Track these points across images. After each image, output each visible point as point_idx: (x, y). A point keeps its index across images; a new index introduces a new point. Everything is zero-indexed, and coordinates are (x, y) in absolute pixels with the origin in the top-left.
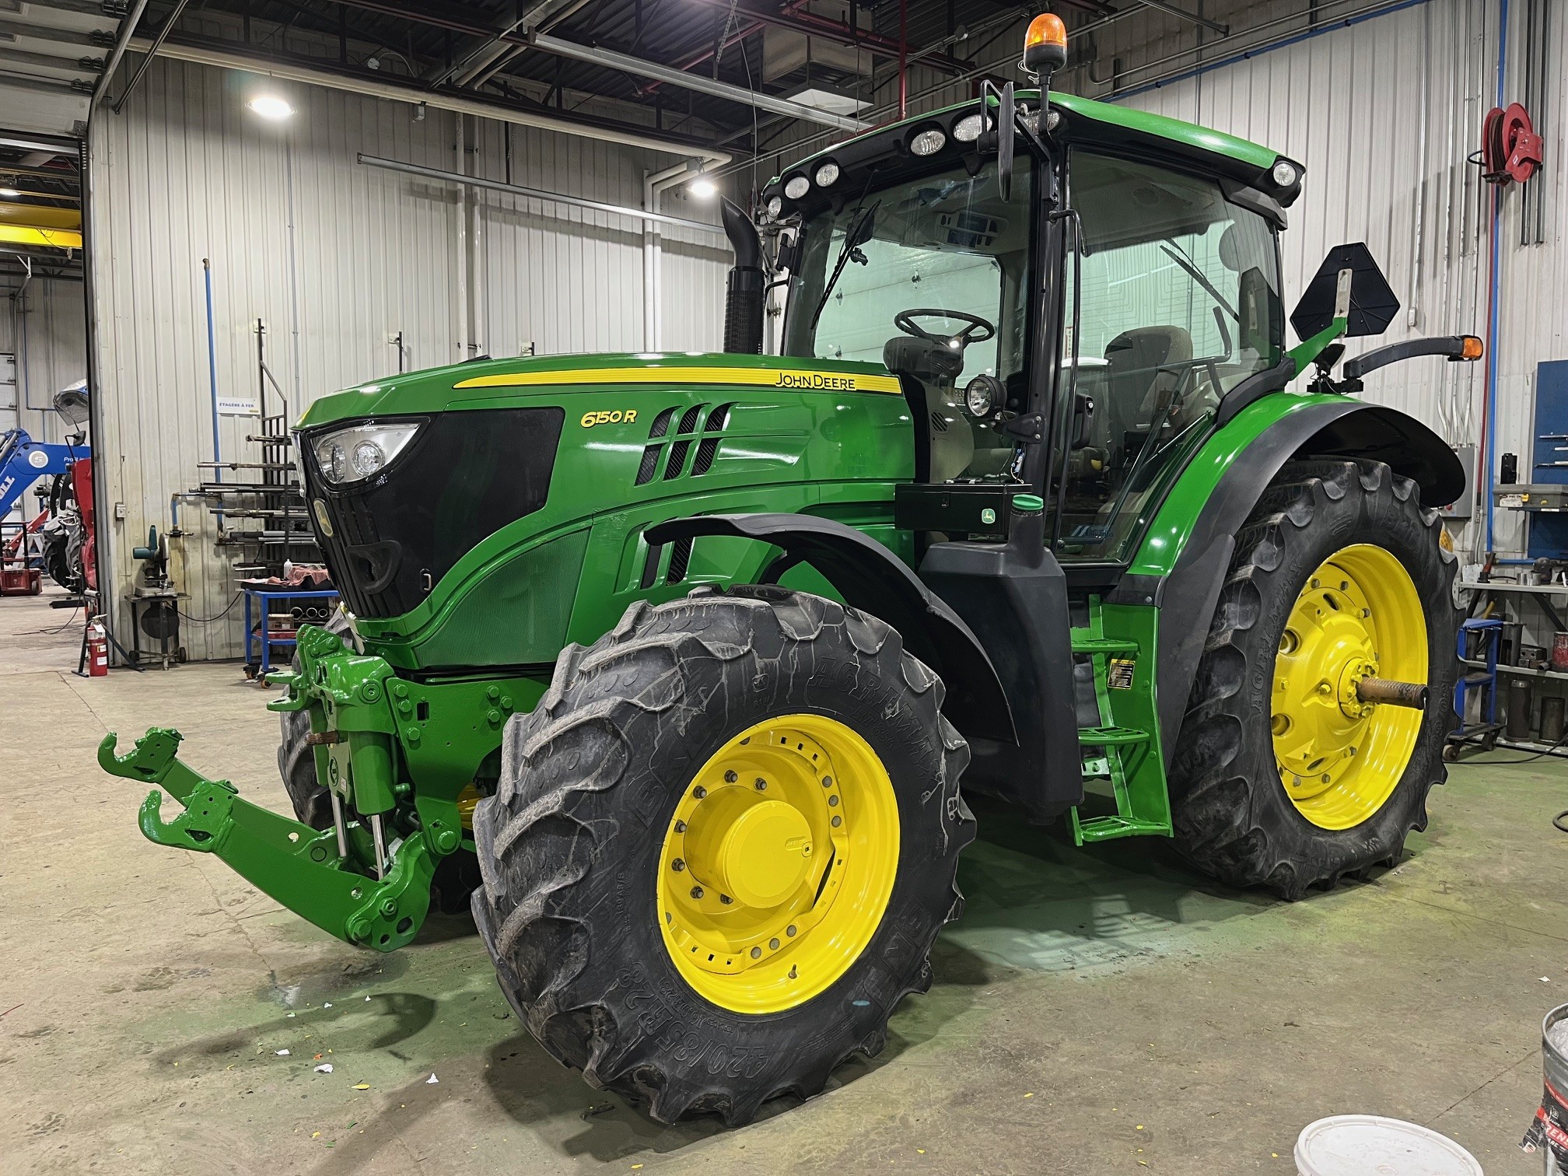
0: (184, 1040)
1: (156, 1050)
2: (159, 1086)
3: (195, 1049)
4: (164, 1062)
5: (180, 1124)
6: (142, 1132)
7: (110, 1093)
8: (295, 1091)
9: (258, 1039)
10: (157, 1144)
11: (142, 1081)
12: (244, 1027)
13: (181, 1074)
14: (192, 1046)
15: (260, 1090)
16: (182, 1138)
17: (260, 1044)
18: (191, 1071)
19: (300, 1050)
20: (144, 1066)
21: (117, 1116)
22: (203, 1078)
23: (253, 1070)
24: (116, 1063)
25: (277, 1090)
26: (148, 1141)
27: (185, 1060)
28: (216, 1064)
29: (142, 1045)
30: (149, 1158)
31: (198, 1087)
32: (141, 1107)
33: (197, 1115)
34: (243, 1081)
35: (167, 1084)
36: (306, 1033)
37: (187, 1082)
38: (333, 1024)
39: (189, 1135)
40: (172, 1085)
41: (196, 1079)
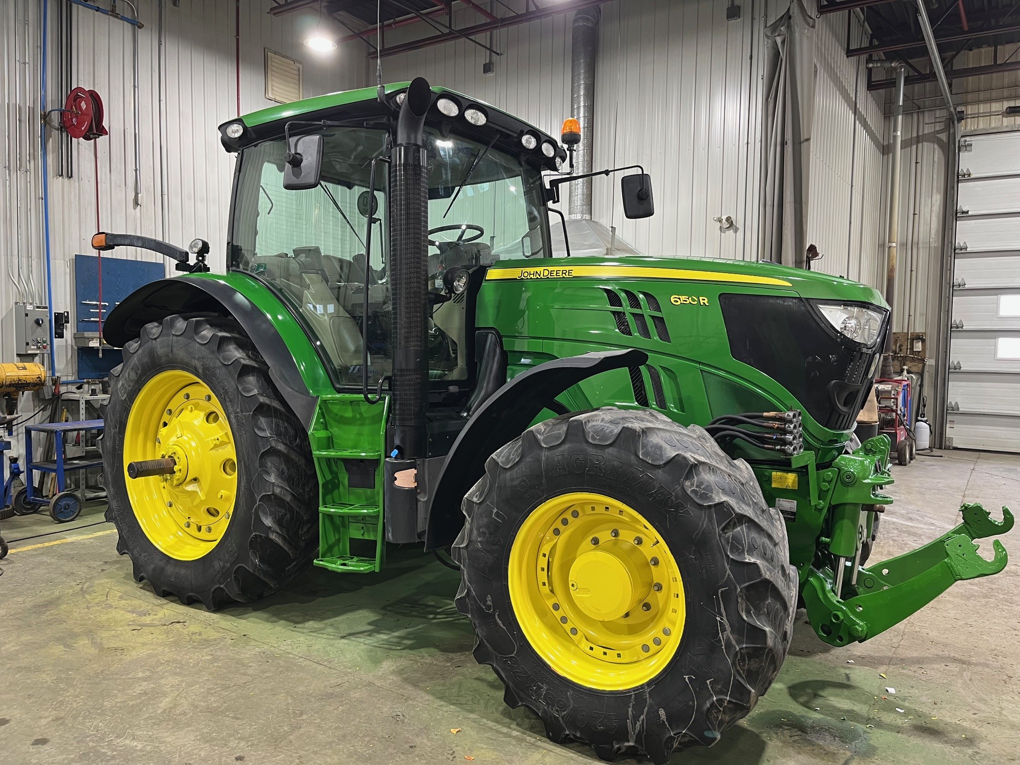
0: (948, 748)
1: (970, 751)
2: (983, 730)
3: (945, 739)
4: (970, 741)
5: (983, 707)
6: (1004, 712)
7: (1012, 740)
8: (914, 692)
9: (905, 725)
10: (999, 704)
11: (990, 737)
12: (904, 736)
13: (964, 730)
14: (946, 742)
15: (930, 700)
16: (985, 700)
17: (905, 722)
18: (957, 728)
19: (889, 706)
20: (984, 745)
21: (1014, 726)
22: (953, 721)
23: (924, 711)
24: (1001, 756)
25: (922, 696)
26: (1003, 707)
27: (956, 736)
28: (941, 725)
29: (977, 760)
30: (1006, 701)
31: (960, 718)
32: (999, 723)
33: (971, 706)
34: (934, 709)
35: (976, 728)
36: (875, 713)
37: (965, 724)
38: (855, 708)
39: (981, 700)
40: (973, 726)
41: (958, 722)
